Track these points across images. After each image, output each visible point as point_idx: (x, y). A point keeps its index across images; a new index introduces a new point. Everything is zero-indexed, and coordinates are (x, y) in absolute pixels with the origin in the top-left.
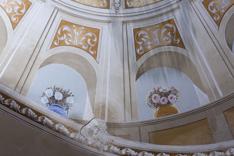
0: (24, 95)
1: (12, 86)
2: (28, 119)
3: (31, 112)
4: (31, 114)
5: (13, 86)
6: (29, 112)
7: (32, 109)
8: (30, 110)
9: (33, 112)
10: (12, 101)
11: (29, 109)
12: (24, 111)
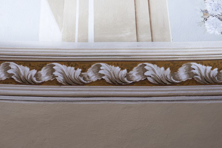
0: (164, 40)
1: (128, 34)
2: (202, 87)
3: (199, 70)
4: (203, 72)
5: (129, 32)
6: (196, 72)
7: (198, 61)
8: (194, 65)
9: (204, 67)
10: (146, 67)
11: (192, 63)
12: (182, 74)
